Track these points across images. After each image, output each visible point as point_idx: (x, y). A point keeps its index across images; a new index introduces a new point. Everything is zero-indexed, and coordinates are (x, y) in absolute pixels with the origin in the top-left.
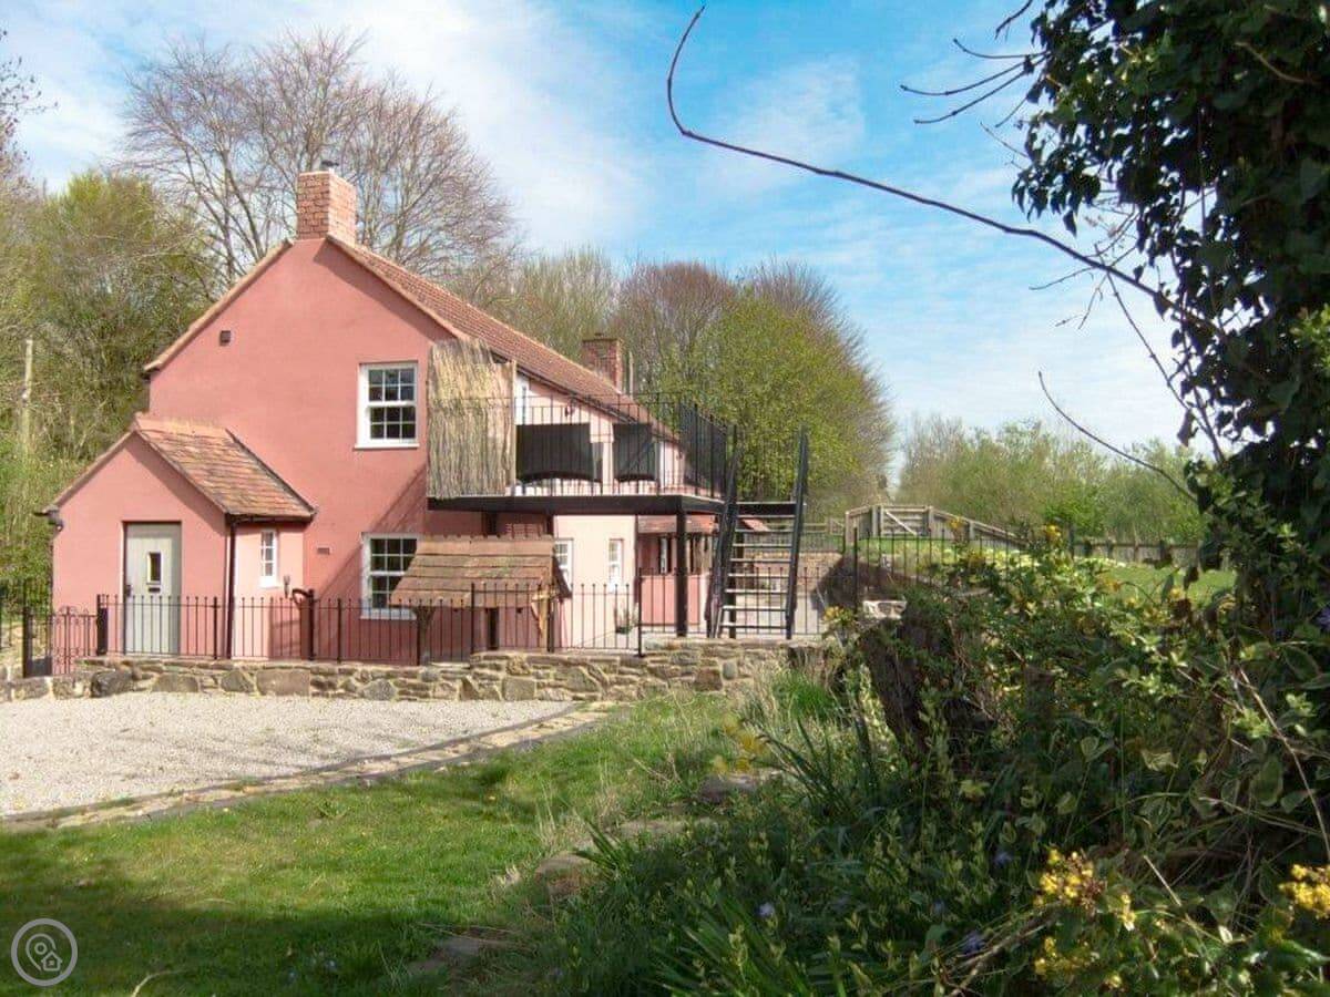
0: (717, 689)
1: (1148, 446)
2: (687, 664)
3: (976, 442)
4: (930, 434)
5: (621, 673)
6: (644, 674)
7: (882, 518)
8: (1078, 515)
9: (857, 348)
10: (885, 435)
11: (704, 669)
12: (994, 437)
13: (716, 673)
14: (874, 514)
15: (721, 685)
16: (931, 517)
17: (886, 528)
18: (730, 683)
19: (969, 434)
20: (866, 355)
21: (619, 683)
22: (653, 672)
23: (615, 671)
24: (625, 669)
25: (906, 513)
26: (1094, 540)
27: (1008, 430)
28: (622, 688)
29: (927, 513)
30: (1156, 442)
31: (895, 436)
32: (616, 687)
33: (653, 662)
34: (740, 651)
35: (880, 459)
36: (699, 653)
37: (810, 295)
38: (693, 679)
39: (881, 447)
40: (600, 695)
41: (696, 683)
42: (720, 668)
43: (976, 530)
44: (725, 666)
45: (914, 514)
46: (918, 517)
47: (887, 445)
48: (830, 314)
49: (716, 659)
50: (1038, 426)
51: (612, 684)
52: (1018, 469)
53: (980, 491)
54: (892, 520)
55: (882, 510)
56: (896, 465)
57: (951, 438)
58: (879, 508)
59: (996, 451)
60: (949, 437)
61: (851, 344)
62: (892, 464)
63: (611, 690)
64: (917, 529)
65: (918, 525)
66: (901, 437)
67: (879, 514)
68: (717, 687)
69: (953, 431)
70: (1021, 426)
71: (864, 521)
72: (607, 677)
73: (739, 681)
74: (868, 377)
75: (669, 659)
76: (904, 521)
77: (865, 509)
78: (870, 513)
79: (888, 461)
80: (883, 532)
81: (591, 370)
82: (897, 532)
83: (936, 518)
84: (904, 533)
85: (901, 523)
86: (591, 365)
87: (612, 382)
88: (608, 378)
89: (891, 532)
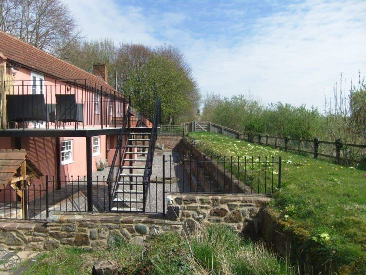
0: (87, 245)
1: (277, 104)
2: (70, 231)
3: (224, 101)
4: (211, 98)
5: (35, 235)
6: (47, 236)
7: (195, 125)
8: (256, 126)
9: (190, 73)
10: (198, 98)
11: (80, 234)
12: (230, 100)
13: (86, 236)
14: (193, 124)
15: (89, 243)
16: (210, 125)
17: (196, 129)
18: (94, 241)
19: (222, 99)
20: (192, 75)
21: (33, 241)
22: (52, 235)
23: (31, 235)
24: (36, 233)
25: (203, 124)
26: (261, 134)
27: (233, 98)
28: (35, 243)
29: (210, 123)
30: (280, 103)
31: (201, 99)
32: (32, 243)
33: (52, 230)
34: (99, 224)
35: (197, 105)
36: (76, 225)
37: (176, 56)
38: (73, 239)
39: (197, 102)
40: (23, 247)
41: (75, 242)
42: (88, 234)
43: (224, 129)
44: (90, 232)
46: (206, 125)
47: (199, 102)
48: (182, 62)
49: (86, 229)
50: (242, 97)
51: (30, 241)
52: (237, 110)
53: (225, 117)
54: (198, 126)
55: (195, 123)
56: (202, 107)
57: (217, 99)
58: (194, 122)
59: (230, 104)
60: (216, 99)
61: (188, 71)
62: (200, 107)
63: (29, 245)
64: (206, 129)
66: (203, 99)
67: (194, 124)
68: (87, 243)
69: (218, 97)
70: (238, 97)
71: (190, 126)
72: (27, 237)
73: (99, 241)
74: (193, 81)
75: (60, 228)
76: (202, 126)
77: (190, 122)
78: (192, 124)
79: (199, 106)
80: (196, 130)
81: (96, 75)
82: (200, 130)
83: (212, 125)
84: (202, 130)
85: (201, 127)
86: (96, 74)
87: (104, 80)
88: (102, 78)
89: (198, 130)
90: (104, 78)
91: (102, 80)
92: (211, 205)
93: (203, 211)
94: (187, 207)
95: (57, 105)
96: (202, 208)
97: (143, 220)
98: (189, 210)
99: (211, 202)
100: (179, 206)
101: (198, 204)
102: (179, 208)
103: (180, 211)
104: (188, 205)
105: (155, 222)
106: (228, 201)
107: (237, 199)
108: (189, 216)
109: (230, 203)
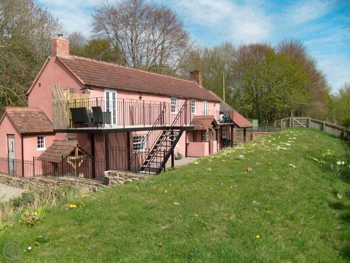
16: (310, 121)
17: (294, 124)
25: (301, 120)
29: (308, 119)
43: (325, 125)
45: (304, 120)
46: (305, 121)
54: (297, 122)
55: (293, 119)
64: (305, 125)
65: (305, 123)
67: (292, 120)
71: (287, 122)
76: (301, 122)
78: (289, 119)
80: (293, 126)
81: (192, 81)
82: (298, 126)
83: (311, 121)
84: (301, 126)
85: (299, 123)
86: (192, 79)
87: (198, 84)
88: (197, 83)
89: (296, 126)
90: (198, 82)
91: (197, 84)
92: (124, 178)
93: (120, 181)
94: (113, 178)
95: (93, 113)
96: (120, 179)
97: (95, 183)
98: (114, 180)
99: (124, 176)
100: (109, 177)
101: (118, 177)
102: (109, 178)
103: (110, 180)
104: (113, 177)
105: (99, 186)
106: (132, 177)
107: (137, 176)
108: (114, 184)
109: (133, 178)
